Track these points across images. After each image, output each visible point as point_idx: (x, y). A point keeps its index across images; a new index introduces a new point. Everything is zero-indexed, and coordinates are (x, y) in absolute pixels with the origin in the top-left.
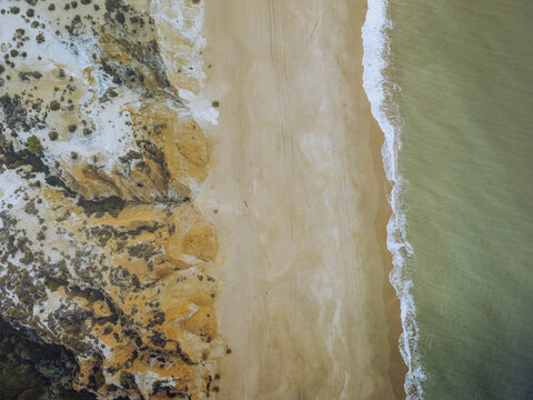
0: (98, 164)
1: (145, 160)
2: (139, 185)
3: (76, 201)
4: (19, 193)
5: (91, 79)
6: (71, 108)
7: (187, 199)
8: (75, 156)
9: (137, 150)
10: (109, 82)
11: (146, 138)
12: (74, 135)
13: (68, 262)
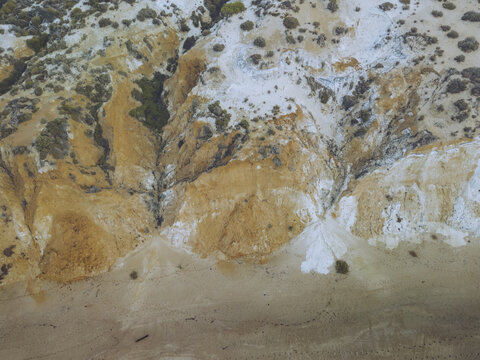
0: (206, 75)
1: (215, 136)
2: (181, 143)
3: (163, 71)
4: (172, 9)
5: (341, 66)
6: (290, 40)
7: (160, 221)
8: (218, 49)
9: (232, 123)
10: (342, 92)
11: (254, 136)
12: (251, 46)
13: (62, 52)
